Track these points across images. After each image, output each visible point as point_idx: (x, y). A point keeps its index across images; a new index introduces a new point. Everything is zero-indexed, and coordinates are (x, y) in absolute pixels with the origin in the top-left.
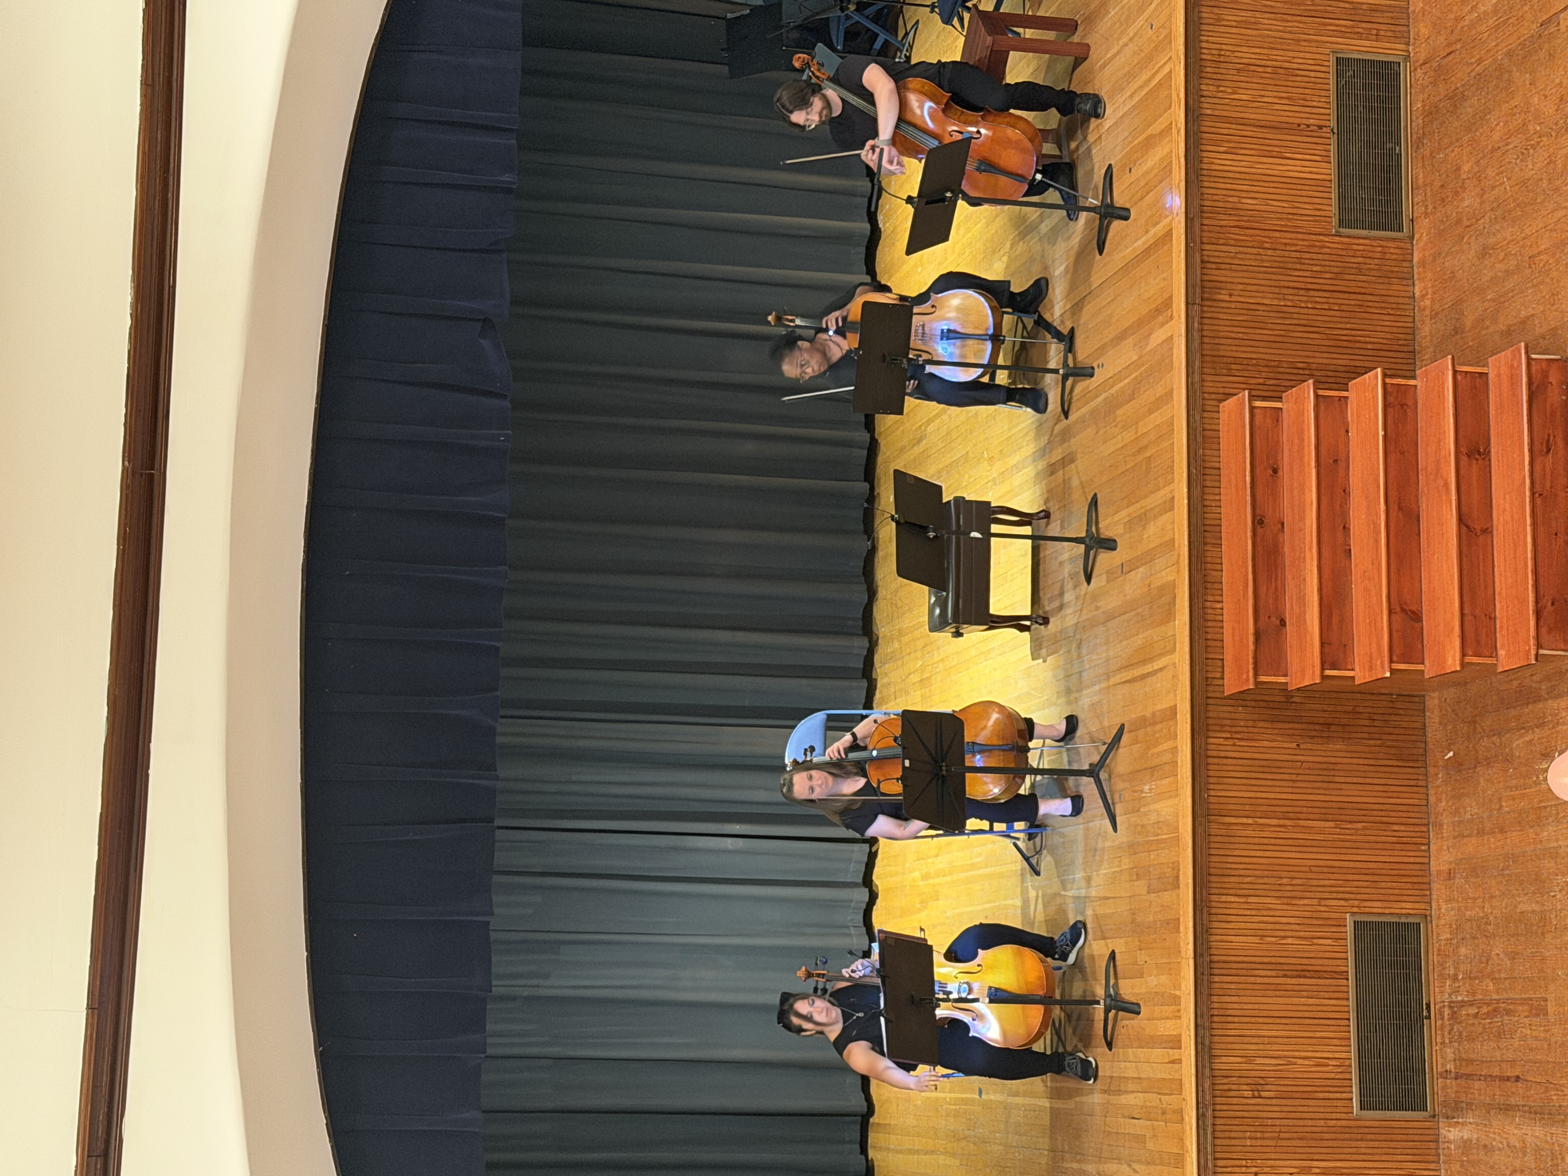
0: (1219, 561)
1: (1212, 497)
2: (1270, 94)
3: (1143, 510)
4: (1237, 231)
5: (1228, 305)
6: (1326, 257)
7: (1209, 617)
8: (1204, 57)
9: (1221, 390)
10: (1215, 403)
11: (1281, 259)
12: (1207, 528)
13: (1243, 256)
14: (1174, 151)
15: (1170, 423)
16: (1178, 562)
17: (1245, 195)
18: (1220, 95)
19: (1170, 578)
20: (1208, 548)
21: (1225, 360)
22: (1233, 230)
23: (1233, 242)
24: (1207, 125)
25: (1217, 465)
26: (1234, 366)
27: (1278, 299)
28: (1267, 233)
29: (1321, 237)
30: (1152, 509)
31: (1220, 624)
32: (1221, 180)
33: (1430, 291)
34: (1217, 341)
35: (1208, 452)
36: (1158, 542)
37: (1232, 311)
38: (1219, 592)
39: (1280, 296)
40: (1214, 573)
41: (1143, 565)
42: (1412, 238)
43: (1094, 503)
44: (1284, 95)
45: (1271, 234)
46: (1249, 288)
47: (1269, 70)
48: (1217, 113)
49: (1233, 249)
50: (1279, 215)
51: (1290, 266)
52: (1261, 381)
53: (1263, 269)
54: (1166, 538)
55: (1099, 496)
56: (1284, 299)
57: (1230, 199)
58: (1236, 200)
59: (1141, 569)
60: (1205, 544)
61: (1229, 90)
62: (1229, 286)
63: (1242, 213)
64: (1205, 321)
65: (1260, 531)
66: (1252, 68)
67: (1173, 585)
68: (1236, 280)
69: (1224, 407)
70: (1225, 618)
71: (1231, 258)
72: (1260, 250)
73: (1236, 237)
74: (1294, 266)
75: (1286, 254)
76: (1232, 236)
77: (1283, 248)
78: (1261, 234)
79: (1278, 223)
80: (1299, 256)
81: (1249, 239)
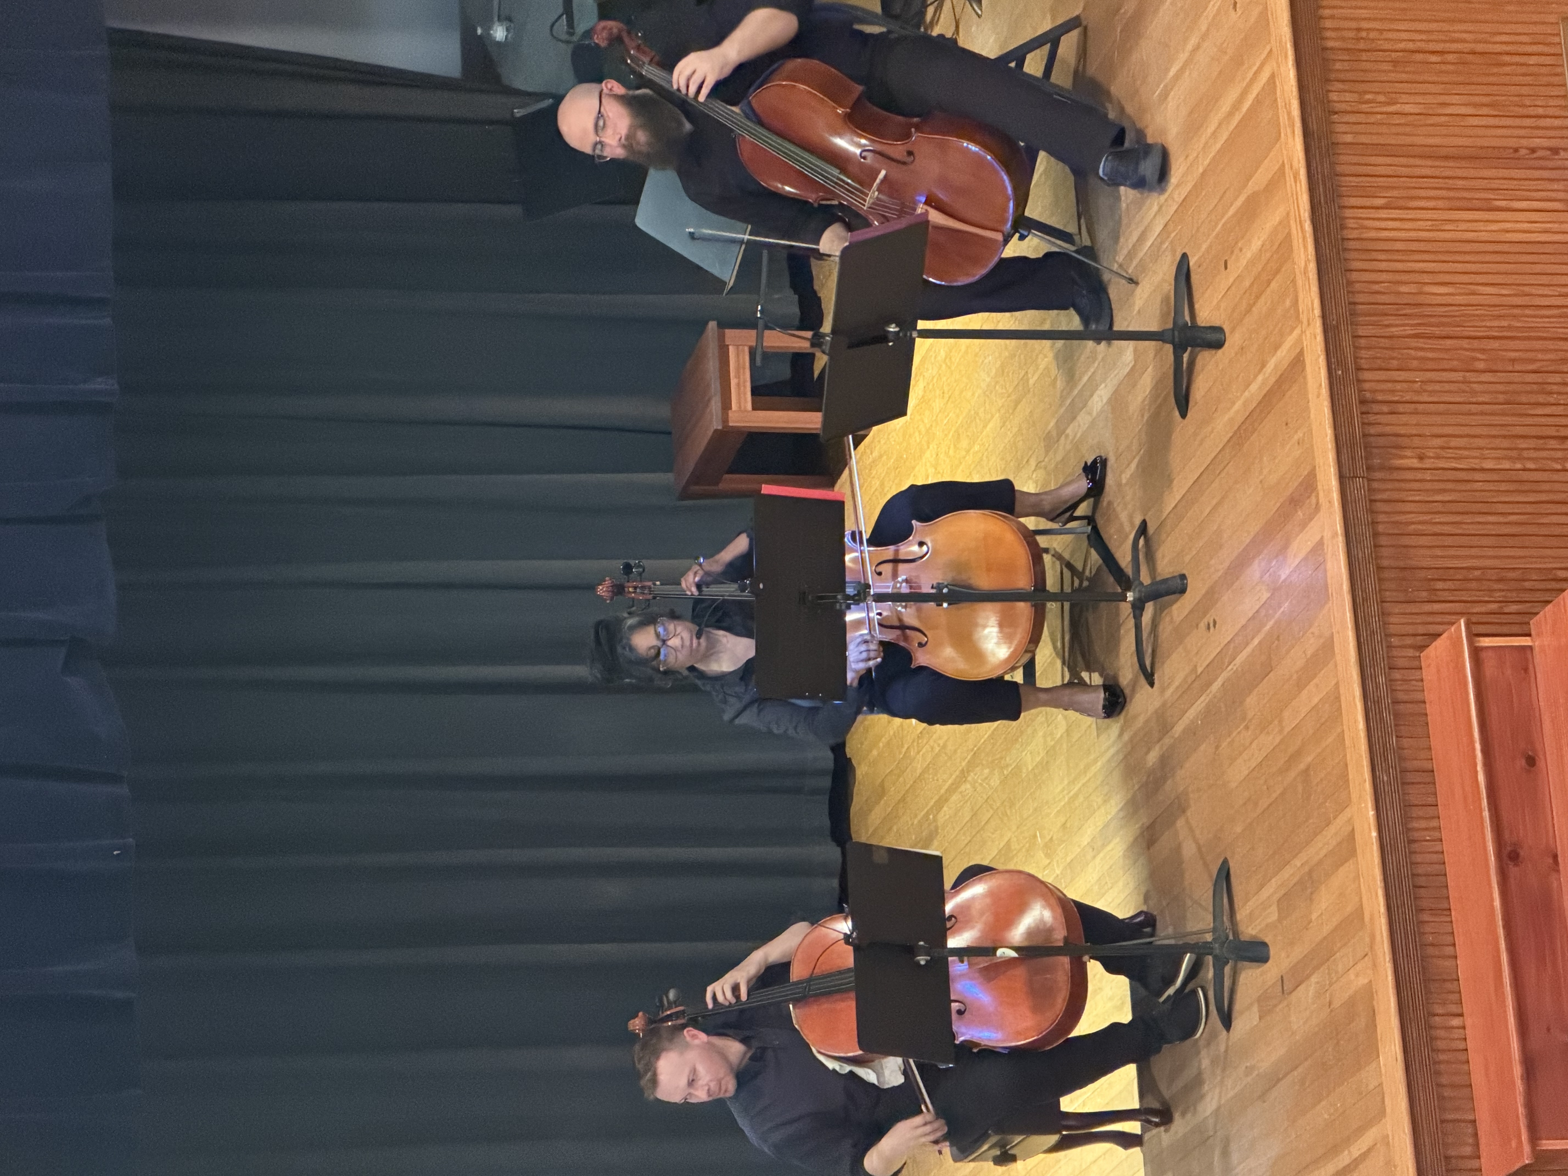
0: (1449, 939)
1: (1423, 824)
2: (1455, 99)
3: (1307, 869)
4: (1420, 343)
5: (1419, 476)
7: (1440, 1044)
8: (1330, 44)
9: (1421, 629)
10: (1411, 653)
11: (1511, 388)
12: (1422, 881)
13: (1437, 387)
14: (1292, 214)
15: (1335, 698)
16: (1372, 947)
17: (1426, 278)
18: (1364, 107)
19: (1363, 981)
20: (1425, 917)
21: (1422, 574)
22: (1413, 343)
23: (1415, 364)
24: (1346, 162)
25: (1427, 765)
26: (1440, 585)
27: (1510, 458)
28: (1476, 344)
30: (1320, 862)
31: (1463, 1057)
32: (1383, 256)
34: (1406, 541)
35: (1406, 742)
36: (1335, 921)
37: (1428, 486)
38: (1455, 997)
39: (1514, 454)
40: (1440, 962)
41: (1316, 968)
43: (1224, 876)
44: (1485, 100)
45: (1484, 344)
46: (1454, 442)
47: (1451, 58)
48: (1363, 139)
49: (1418, 376)
50: (1497, 312)
51: (1524, 399)
52: (1494, 607)
53: (1474, 408)
54: (1349, 909)
55: (1232, 864)
56: (1520, 458)
57: (1403, 289)
58: (1412, 288)
59: (1314, 979)
60: (1421, 910)
61: (1381, 98)
62: (1417, 441)
63: (1428, 310)
64: (1380, 506)
65: (1514, 871)
66: (1419, 57)
67: (1369, 993)
68: (1427, 431)
69: (1427, 657)
70: (1470, 1045)
71: (1416, 392)
72: (1468, 374)
73: (1421, 354)
74: (1533, 398)
75: (1516, 377)
76: (1412, 352)
77: (1510, 368)
78: (1467, 346)
79: (1496, 323)
80: (1540, 380)
81: (1446, 357)
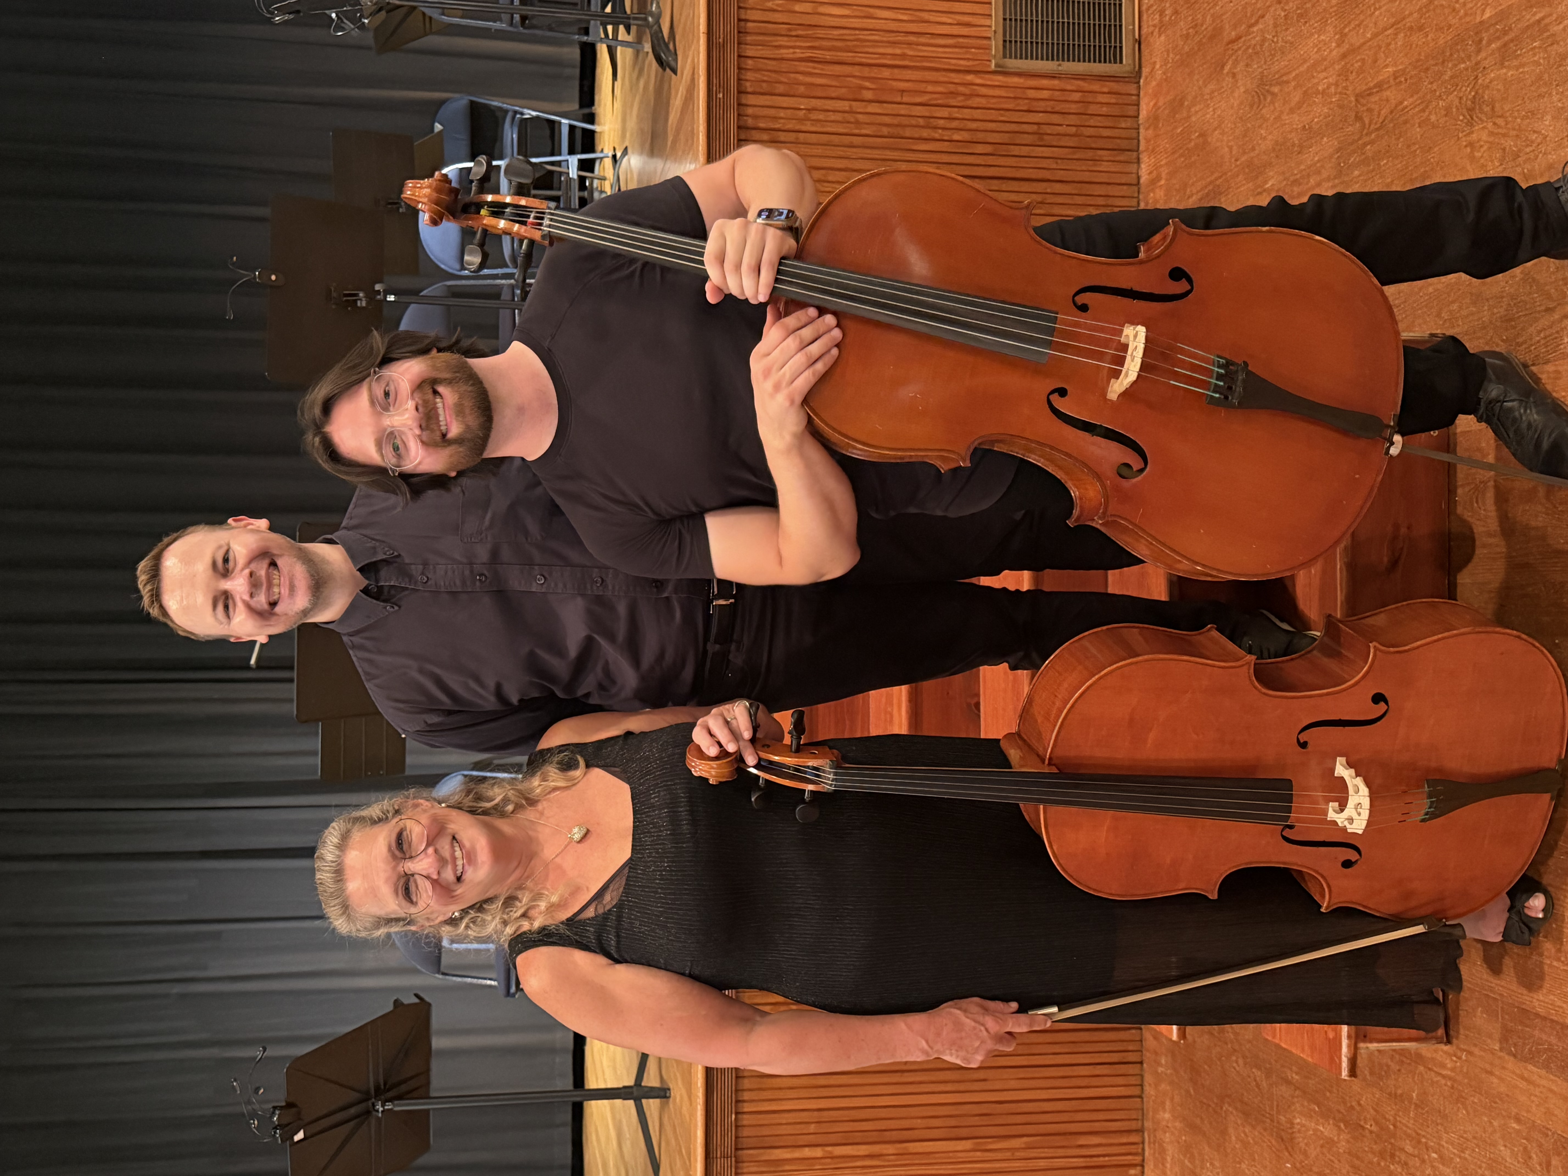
4: (809, 68)
6: (977, 114)
11: (896, 121)
13: (821, 116)
22: (803, 67)
23: (802, 89)
28: (866, 72)
29: (970, 78)
33: (1164, 172)
42: (1139, 73)
45: (875, 72)
49: (804, 103)
50: (892, 38)
51: (908, 132)
53: (856, 140)
63: (820, 33)
71: (801, 120)
72: (854, 103)
73: (809, 79)
74: (917, 133)
75: (903, 110)
76: (800, 77)
77: (899, 99)
78: (857, 74)
79: (889, 51)
80: (927, 114)
81: (834, 83)
